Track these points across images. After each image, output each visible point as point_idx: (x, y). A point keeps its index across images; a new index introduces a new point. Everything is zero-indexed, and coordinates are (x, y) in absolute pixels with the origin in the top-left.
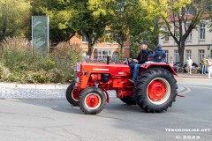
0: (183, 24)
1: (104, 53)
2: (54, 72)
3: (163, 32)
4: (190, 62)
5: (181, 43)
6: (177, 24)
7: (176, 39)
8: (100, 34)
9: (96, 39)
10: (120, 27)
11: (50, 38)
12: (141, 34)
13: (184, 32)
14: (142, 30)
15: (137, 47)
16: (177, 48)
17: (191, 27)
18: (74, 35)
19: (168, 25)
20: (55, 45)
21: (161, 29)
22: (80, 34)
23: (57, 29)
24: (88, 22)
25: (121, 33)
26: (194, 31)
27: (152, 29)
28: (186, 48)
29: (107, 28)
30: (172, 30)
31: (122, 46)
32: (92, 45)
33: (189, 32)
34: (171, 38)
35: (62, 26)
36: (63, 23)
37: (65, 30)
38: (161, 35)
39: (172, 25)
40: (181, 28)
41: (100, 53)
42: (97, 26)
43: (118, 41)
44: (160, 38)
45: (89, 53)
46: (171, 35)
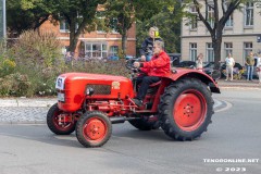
1: (94, 47)
2: (16, 78)
3: (188, 15)
4: (231, 62)
5: (217, 30)
7: (208, 26)
8: (89, 18)
9: (82, 26)
10: (121, 7)
11: (8, 25)
12: (154, 17)
13: (221, 15)
14: (156, 12)
16: (210, 41)
17: (232, 7)
18: (46, 19)
19: (196, 3)
20: (16, 36)
21: (185, 10)
22: (55, 17)
23: (19, 9)
26: (236, 13)
27: (171, 9)
28: (224, 40)
29: (101, 8)
30: (203, 11)
31: (124, 37)
32: (76, 35)
33: (228, 14)
34: (201, 23)
35: (27, 5)
37: (31, 10)
38: (185, 21)
39: (202, 3)
40: (215, 8)
43: (118, 29)
44: (183, 24)
45: (71, 48)
46: (201, 19)
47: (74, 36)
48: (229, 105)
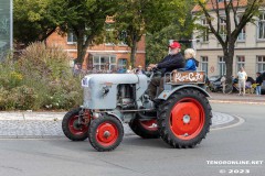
0: (231, 15)
1: (103, 60)
2: (22, 91)
3: (200, 27)
4: (243, 76)
5: (229, 44)
6: (223, 13)
7: (220, 39)
8: (97, 30)
9: (90, 38)
10: (131, 19)
11: (15, 36)
12: (164, 30)
13: (233, 28)
14: (166, 24)
15: (157, 50)
16: (222, 54)
17: (245, 20)
18: (53, 31)
19: (207, 15)
20: (23, 47)
21: (196, 22)
22: (63, 29)
23: (26, 20)
24: (77, 10)
25: (130, 28)
26: (249, 26)
27: (182, 21)
28: (236, 53)
29: (109, 20)
30: (214, 23)
31: (133, 49)
32: (84, 47)
33: (241, 26)
34: (212, 36)
35: (34, 17)
36: (36, 11)
37: (38, 22)
38: (196, 33)
39: (214, 15)
40: (227, 21)
41: (97, 61)
42: (92, 16)
43: (127, 42)
44: (194, 36)
45: (79, 61)
46: (213, 31)
47: (82, 48)
48: (242, 121)
